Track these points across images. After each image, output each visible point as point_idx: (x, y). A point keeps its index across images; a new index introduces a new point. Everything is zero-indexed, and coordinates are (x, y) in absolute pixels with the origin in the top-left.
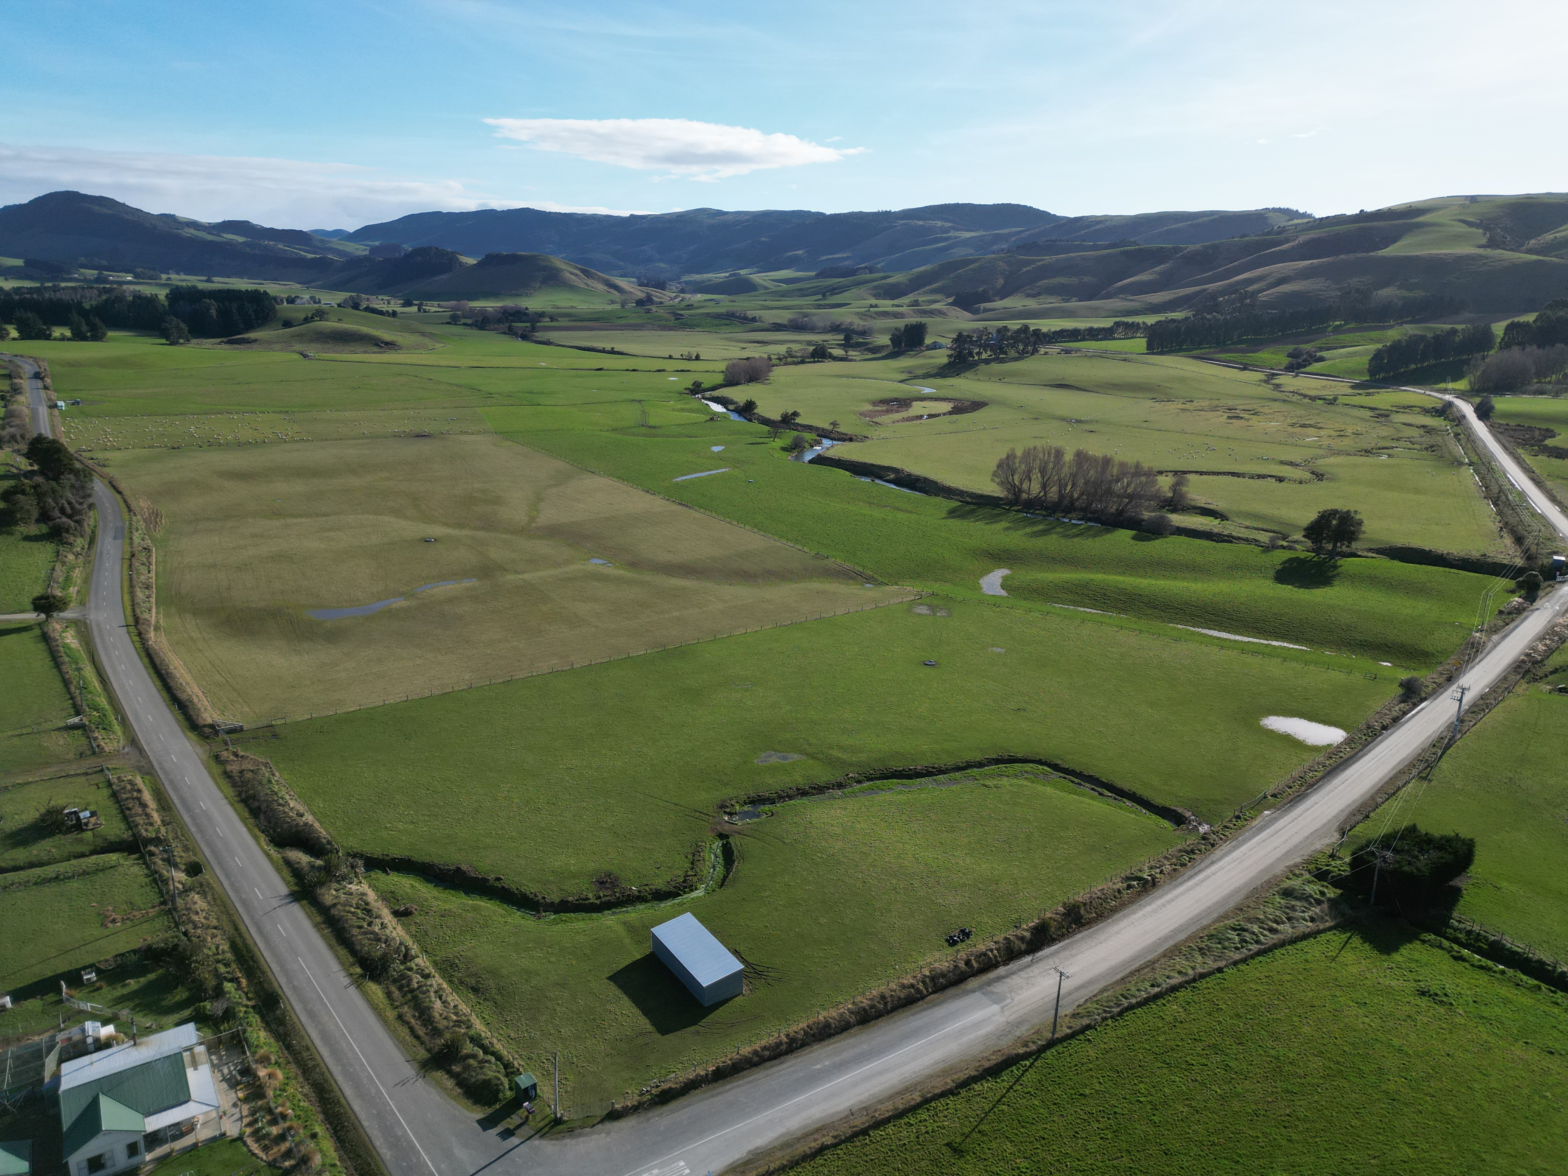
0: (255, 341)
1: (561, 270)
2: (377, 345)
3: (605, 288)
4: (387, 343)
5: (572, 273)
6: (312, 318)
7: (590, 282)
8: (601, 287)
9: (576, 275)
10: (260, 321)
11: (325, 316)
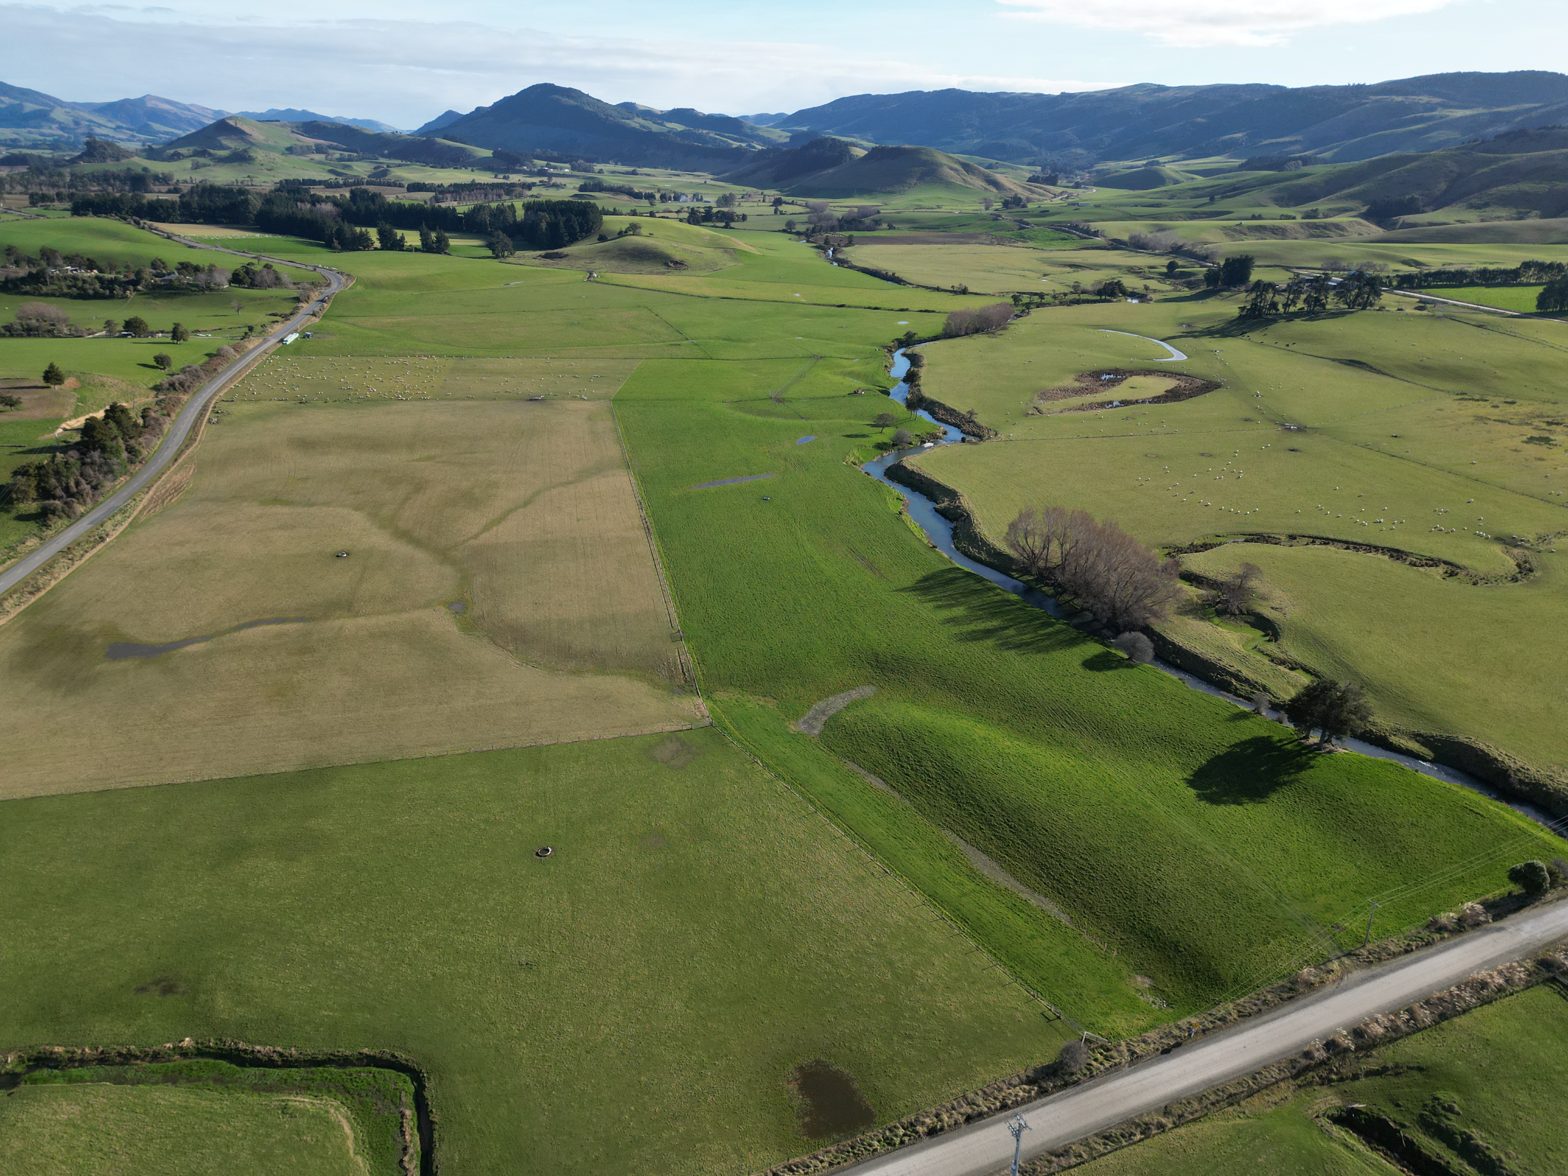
0: (567, 255)
1: (941, 165)
2: (666, 264)
3: (984, 184)
4: (676, 263)
5: (951, 169)
6: (626, 232)
7: (969, 178)
8: (979, 183)
9: (956, 170)
10: (584, 234)
11: (638, 230)
